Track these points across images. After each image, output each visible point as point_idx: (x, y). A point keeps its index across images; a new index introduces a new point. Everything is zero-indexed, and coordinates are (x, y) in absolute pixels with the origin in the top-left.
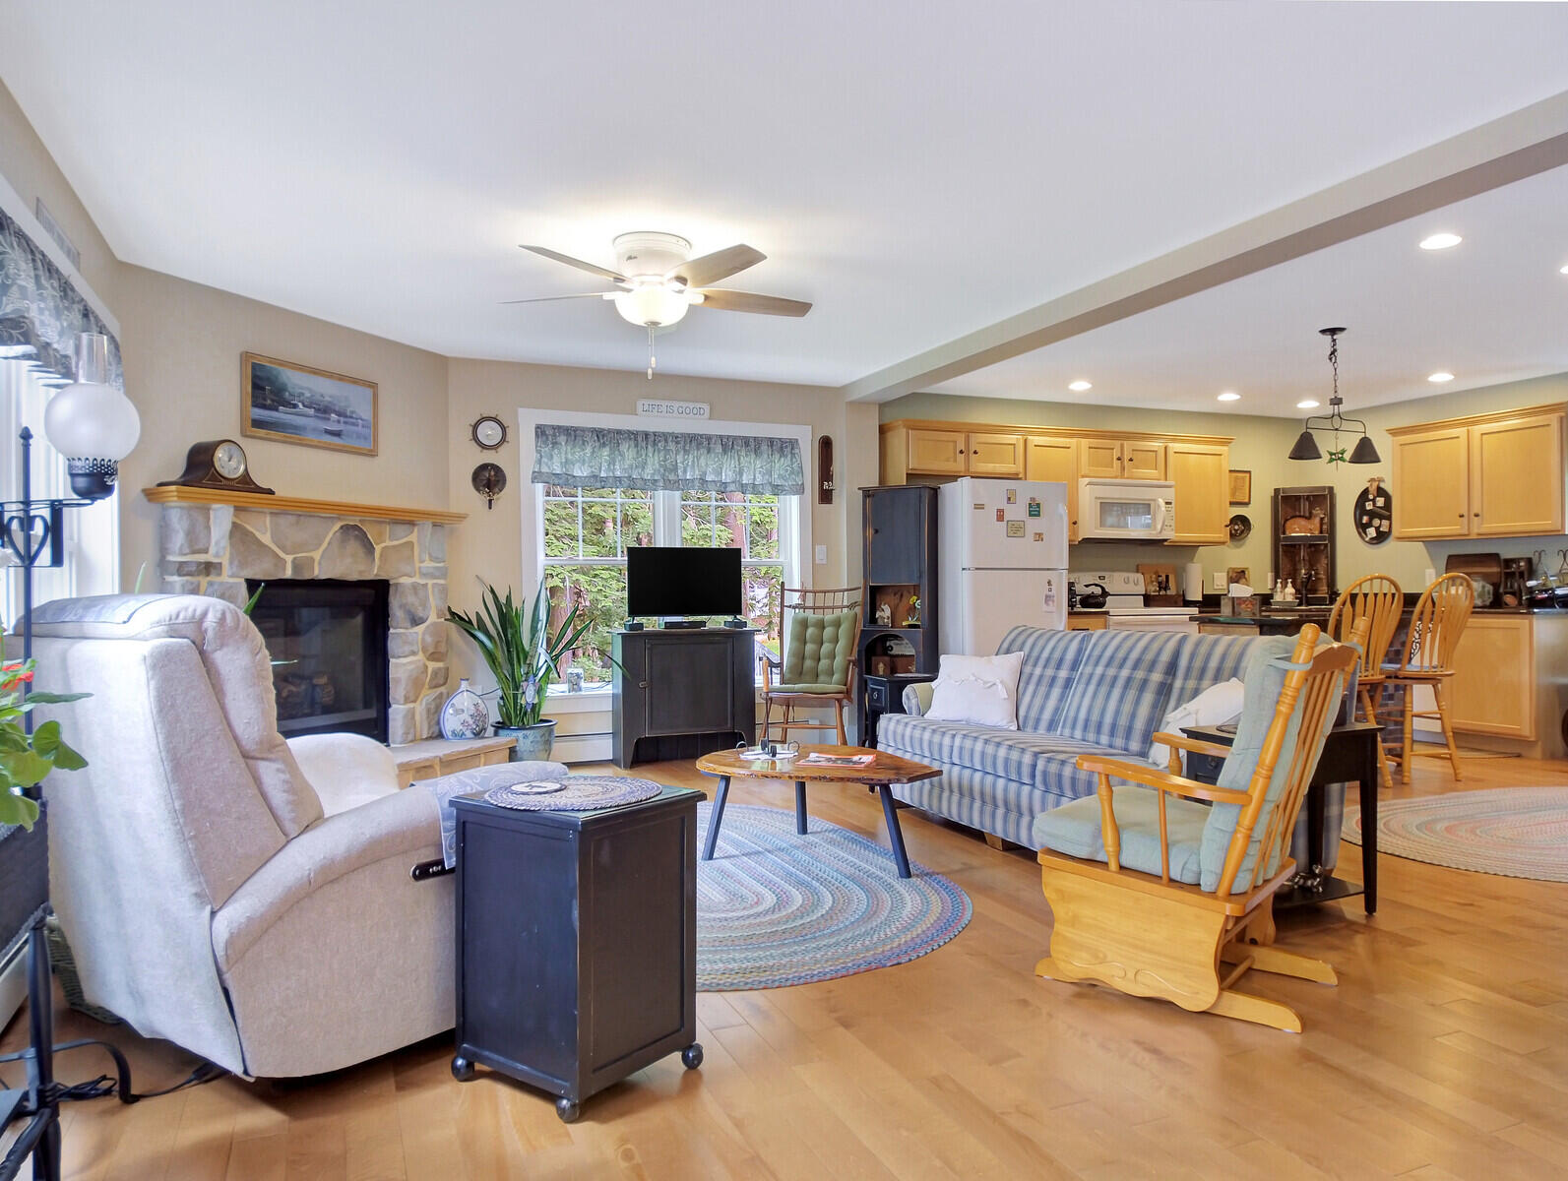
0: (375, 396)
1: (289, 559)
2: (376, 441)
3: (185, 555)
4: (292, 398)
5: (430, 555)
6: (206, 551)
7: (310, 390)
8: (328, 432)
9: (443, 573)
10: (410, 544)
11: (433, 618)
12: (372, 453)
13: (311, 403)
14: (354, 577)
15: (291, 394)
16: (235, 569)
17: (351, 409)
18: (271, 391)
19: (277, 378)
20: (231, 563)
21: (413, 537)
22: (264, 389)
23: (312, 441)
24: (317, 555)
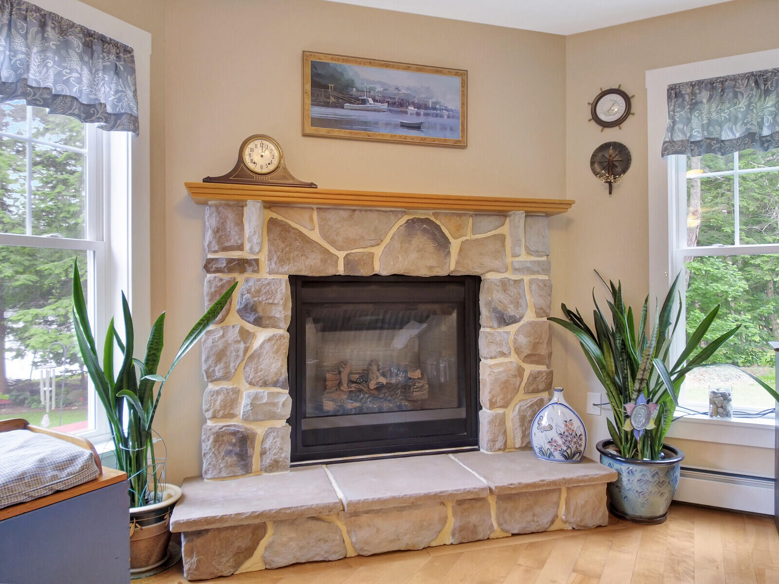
0: (464, 84)
1: (341, 255)
2: (464, 130)
3: (216, 252)
4: (359, 94)
5: (527, 248)
6: (240, 248)
7: (382, 84)
8: (404, 125)
9: (546, 268)
10: (502, 238)
11: (530, 316)
12: (460, 145)
13: (384, 97)
14: (424, 273)
15: (358, 90)
16: (273, 265)
17: (434, 100)
18: (335, 89)
19: (342, 74)
20: (270, 259)
21: (505, 230)
22: (327, 87)
23: (383, 135)
24: (378, 251)
